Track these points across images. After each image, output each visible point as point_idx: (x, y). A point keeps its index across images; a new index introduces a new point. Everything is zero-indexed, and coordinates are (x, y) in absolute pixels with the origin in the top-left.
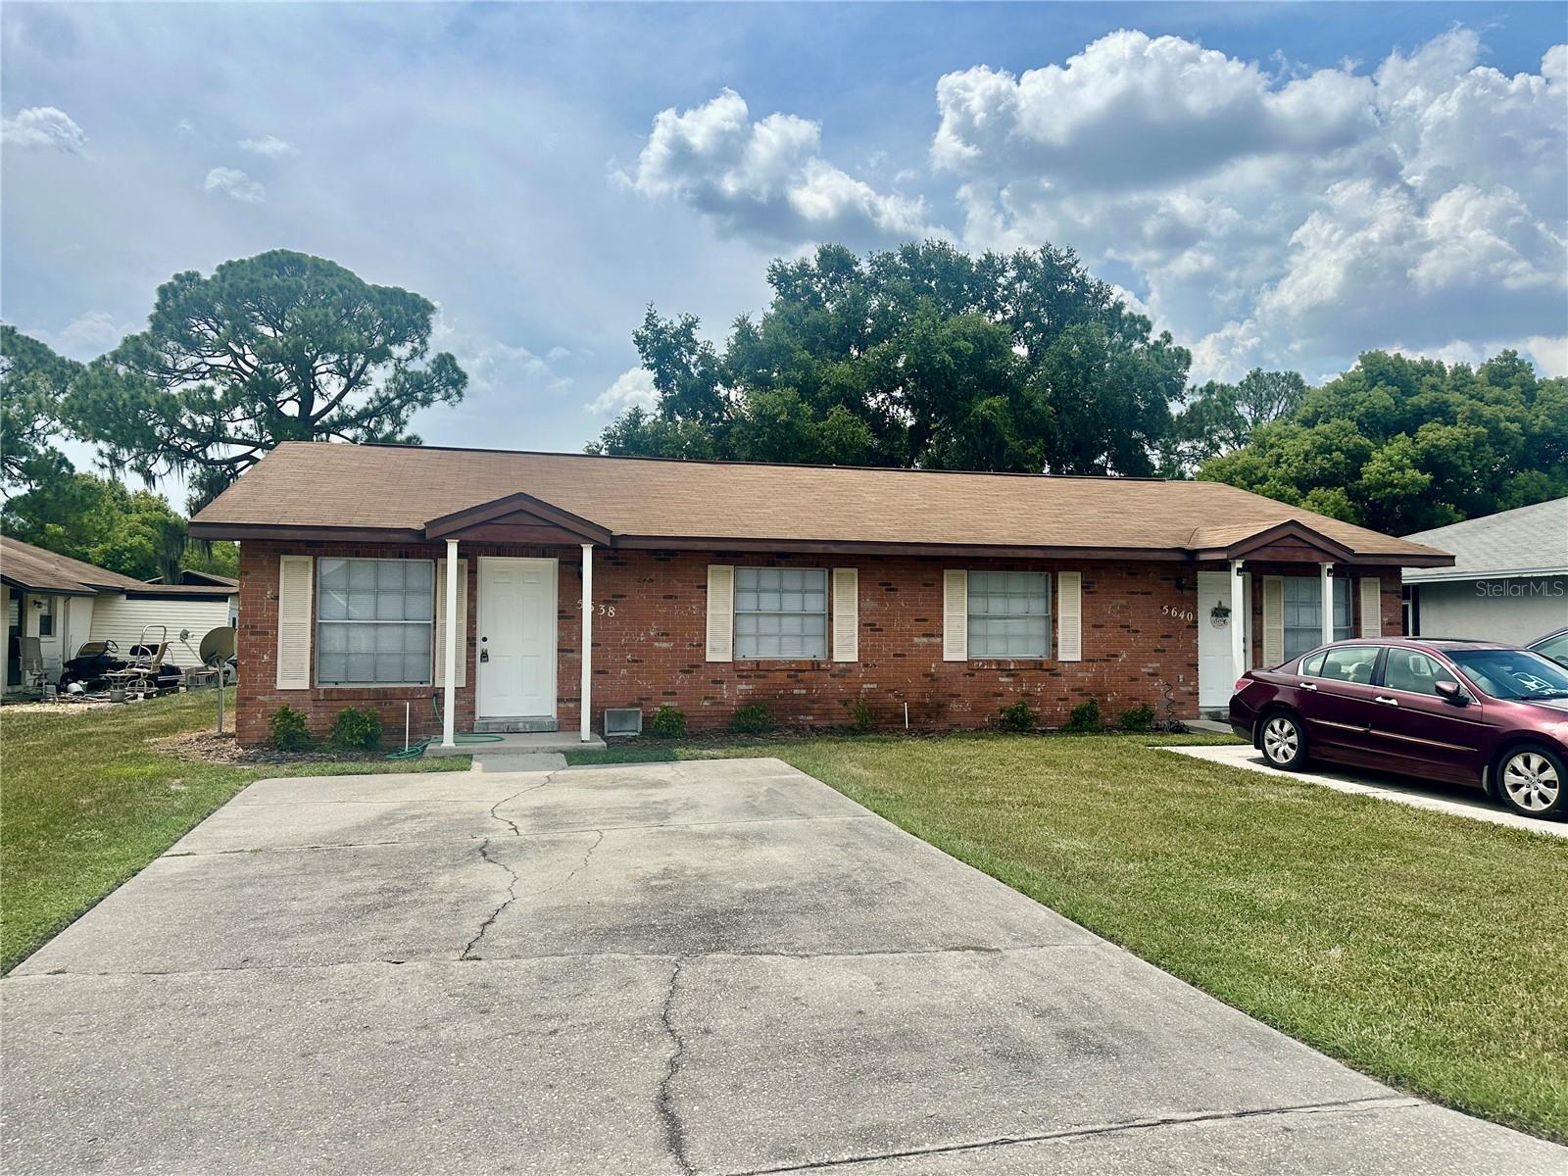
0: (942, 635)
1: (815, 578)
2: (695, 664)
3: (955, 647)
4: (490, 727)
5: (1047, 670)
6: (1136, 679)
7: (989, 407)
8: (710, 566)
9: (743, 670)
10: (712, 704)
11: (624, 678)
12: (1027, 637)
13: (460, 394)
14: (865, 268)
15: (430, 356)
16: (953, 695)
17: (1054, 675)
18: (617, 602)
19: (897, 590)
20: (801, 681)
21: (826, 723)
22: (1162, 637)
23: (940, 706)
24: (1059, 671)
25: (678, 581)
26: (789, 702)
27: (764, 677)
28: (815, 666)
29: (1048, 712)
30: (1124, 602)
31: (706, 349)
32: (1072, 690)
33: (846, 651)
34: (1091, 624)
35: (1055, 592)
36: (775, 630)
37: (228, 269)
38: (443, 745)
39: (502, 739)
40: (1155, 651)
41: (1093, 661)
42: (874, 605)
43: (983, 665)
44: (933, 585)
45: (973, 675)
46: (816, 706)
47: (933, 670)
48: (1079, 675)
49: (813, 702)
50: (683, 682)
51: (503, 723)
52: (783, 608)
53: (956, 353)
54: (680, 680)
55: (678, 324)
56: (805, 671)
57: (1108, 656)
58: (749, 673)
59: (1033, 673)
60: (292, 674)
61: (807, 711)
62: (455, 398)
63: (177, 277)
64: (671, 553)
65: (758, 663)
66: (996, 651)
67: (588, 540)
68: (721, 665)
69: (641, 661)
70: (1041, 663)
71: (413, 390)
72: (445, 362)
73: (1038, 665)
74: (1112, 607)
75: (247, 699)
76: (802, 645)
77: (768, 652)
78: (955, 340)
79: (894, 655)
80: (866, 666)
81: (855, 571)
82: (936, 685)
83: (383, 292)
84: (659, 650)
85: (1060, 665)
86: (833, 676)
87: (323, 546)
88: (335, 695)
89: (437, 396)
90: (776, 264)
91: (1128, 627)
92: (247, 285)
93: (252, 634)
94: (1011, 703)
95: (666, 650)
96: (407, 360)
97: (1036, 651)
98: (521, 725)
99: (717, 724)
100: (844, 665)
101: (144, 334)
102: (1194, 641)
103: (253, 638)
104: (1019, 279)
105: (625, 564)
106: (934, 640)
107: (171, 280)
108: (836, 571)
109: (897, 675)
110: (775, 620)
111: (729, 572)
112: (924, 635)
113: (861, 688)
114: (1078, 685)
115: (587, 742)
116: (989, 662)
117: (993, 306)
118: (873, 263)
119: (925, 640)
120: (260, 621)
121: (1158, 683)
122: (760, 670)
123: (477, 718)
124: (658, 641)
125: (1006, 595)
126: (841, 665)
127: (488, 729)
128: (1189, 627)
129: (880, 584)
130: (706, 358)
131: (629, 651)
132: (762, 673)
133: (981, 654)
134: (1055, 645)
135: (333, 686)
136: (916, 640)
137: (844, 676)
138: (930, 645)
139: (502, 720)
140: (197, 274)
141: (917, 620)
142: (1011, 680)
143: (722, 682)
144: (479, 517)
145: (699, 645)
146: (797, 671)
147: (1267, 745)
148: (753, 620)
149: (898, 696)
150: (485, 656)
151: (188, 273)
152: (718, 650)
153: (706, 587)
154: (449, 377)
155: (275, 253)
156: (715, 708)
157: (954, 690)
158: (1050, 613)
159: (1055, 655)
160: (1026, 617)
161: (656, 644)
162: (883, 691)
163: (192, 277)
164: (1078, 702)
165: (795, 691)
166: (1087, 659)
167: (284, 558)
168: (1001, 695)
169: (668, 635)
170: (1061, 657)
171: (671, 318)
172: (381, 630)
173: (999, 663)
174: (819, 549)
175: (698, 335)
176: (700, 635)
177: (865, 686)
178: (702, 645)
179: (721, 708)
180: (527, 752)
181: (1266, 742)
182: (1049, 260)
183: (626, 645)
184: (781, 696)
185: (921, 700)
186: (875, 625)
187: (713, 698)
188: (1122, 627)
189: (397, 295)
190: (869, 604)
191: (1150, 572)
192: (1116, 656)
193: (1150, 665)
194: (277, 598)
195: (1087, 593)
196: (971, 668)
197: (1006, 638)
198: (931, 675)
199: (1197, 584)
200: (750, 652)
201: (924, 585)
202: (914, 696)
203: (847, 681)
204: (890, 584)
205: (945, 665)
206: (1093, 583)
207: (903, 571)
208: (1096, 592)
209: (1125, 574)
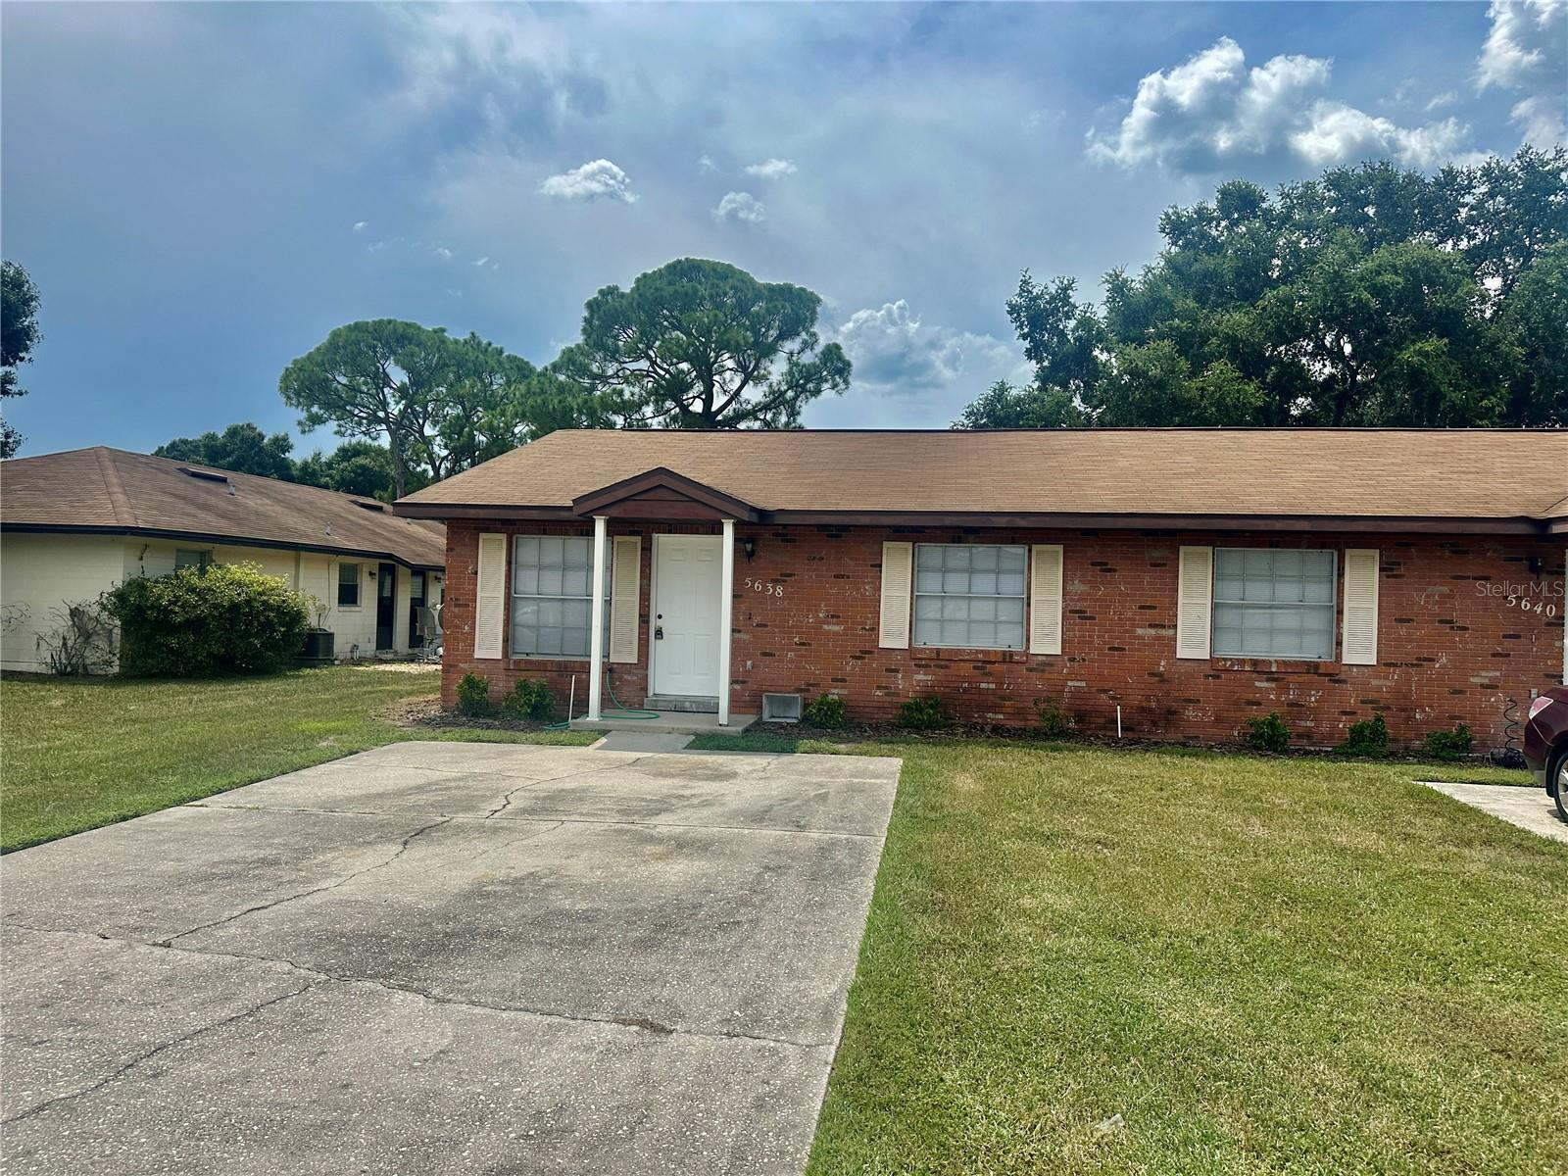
0: (1175, 627)
1: (1010, 556)
2: (868, 650)
3: (1192, 640)
4: (659, 704)
5: (1326, 675)
6: (1461, 692)
8: (885, 543)
9: (921, 659)
10: (886, 694)
11: (791, 661)
12: (1301, 632)
13: (846, 382)
14: (1274, 202)
15: (819, 348)
16: (1190, 701)
17: (1336, 681)
18: (785, 581)
19: (1115, 571)
20: (990, 674)
21: (1018, 724)
22: (1505, 637)
23: (1170, 712)
24: (1342, 676)
25: (851, 559)
26: (974, 697)
27: (946, 667)
28: (1007, 657)
29: (1325, 727)
30: (1445, 589)
31: (1085, 313)
32: (1362, 702)
33: (1047, 642)
34: (1393, 617)
35: (1341, 575)
36: (963, 615)
37: (644, 280)
38: (588, 719)
39: (658, 717)
40: (1494, 655)
41: (1395, 665)
42: (1084, 588)
43: (1232, 665)
44: (1165, 565)
45: (1218, 677)
46: (1007, 703)
47: (1162, 669)
48: (1374, 682)
49: (1003, 698)
50: (853, 669)
51: (670, 701)
52: (973, 589)
54: (850, 666)
55: (1053, 289)
56: (994, 663)
57: (1418, 659)
58: (929, 662)
59: (1305, 678)
60: (488, 645)
61: (995, 708)
62: (842, 386)
63: (601, 292)
64: (845, 528)
65: (938, 651)
66: (1256, 648)
67: (729, 516)
68: (897, 652)
69: (810, 645)
70: (1316, 665)
71: (805, 381)
72: (833, 353)
73: (1312, 668)
74: (1428, 594)
75: (451, 666)
76: (996, 633)
77: (953, 640)
79: (1109, 649)
80: (1072, 660)
81: (1060, 548)
82: (1165, 686)
83: (771, 289)
84: (828, 633)
85: (1344, 668)
86: (1030, 670)
87: (515, 525)
88: (523, 666)
90: (1170, 211)
91: (1451, 622)
93: (456, 606)
94: (1261, 715)
95: (836, 633)
97: (1313, 650)
98: (687, 705)
99: (890, 716)
100: (1044, 658)
101: (578, 345)
102: (1557, 644)
103: (456, 610)
105: (794, 541)
106: (1163, 632)
108: (1036, 548)
109: (1114, 672)
110: (964, 604)
111: (907, 549)
112: (1150, 626)
113: (1064, 686)
114: (1372, 695)
115: (725, 726)
116: (1242, 662)
119: (1152, 632)
120: (462, 594)
121: (1498, 699)
122: (941, 659)
123: (650, 693)
124: (828, 624)
125: (1272, 578)
126: (1040, 658)
128: (1549, 624)
129: (1093, 564)
130: (1086, 323)
131: (797, 633)
132: (943, 663)
133: (1230, 650)
134: (1339, 644)
135: (524, 657)
136: (1140, 631)
137: (1043, 671)
138: (1159, 638)
139: (672, 698)
141: (1140, 608)
142: (1273, 685)
143: (897, 671)
144: (621, 494)
145: (872, 629)
146: (985, 662)
148: (937, 604)
149: (1113, 698)
150: (659, 633)
151: (609, 287)
152: (893, 634)
153: (880, 566)
154: (835, 365)
155: (679, 262)
156: (889, 699)
157: (1191, 694)
158: (1335, 603)
159: (1339, 656)
160: (1300, 606)
161: (826, 627)
162: (1093, 690)
163: (612, 291)
164: (1367, 716)
165: (983, 685)
166: (1385, 663)
167: (483, 536)
168: (1259, 704)
169: (838, 617)
170: (1346, 659)
171: (1045, 283)
172: (567, 605)
173: (1255, 663)
175: (1075, 298)
176: (874, 618)
177: (1070, 683)
178: (875, 629)
179: (895, 699)
181: (1560, 788)
183: (793, 627)
184: (965, 689)
185: (1144, 704)
186: (1085, 612)
187: (886, 688)
188: (1441, 622)
190: (1078, 587)
191: (1488, 550)
192: (1433, 660)
193: (1484, 674)
194: (476, 573)
195: (1388, 577)
196: (1215, 668)
197: (1271, 632)
198: (1160, 675)
199: (1564, 567)
200: (931, 639)
201: (1152, 565)
202: (1136, 699)
203: (1047, 676)
204: (1107, 564)
205: (1179, 663)
206: (1399, 564)
207: (1124, 548)
208: (1403, 576)
209: (1447, 553)
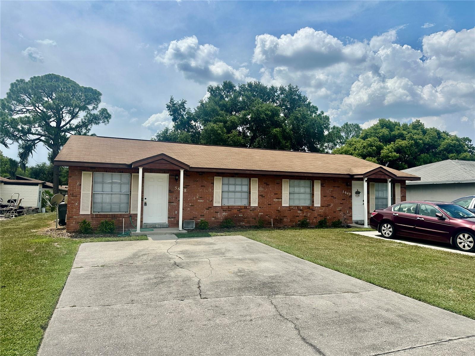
0: (282, 199)
1: (245, 181)
2: (210, 207)
3: (285, 203)
4: (147, 226)
5: (311, 209)
6: (335, 212)
7: (276, 131)
8: (215, 177)
9: (224, 209)
10: (215, 219)
11: (189, 211)
12: (305, 199)
13: (108, 121)
14: (237, 88)
15: (99, 108)
16: (285, 216)
17: (313, 211)
18: (187, 188)
19: (269, 185)
20: (241, 212)
21: (248, 225)
22: (342, 200)
23: (281, 220)
24: (314, 209)
25: (205, 181)
26: (238, 218)
27: (231, 211)
28: (245, 207)
29: (311, 221)
30: (332, 189)
31: (189, 110)
32: (318, 215)
33: (254, 203)
34: (323, 196)
35: (313, 186)
36: (233, 197)
37: (34, 79)
38: (136, 232)
39: (153, 230)
40: (341, 204)
41: (323, 206)
42: (263, 189)
43: (293, 208)
44: (279, 184)
45: (290, 210)
46: (245, 220)
47: (279, 209)
48: (320, 211)
49: (244, 218)
50: (206, 212)
51: (151, 225)
52: (236, 190)
53: (266, 115)
54: (205, 211)
55: (180, 102)
56: (242, 209)
57: (328, 205)
58: (226, 210)
59: (307, 210)
60: (85, 209)
61: (243, 221)
62: (107, 122)
63: (17, 80)
64: (203, 172)
65: (229, 207)
66: (297, 203)
67: (182, 168)
68: (218, 207)
69: (194, 206)
70: (309, 207)
71: (94, 120)
72: (104, 111)
73: (308, 208)
74: (329, 191)
75: (70, 217)
76: (241, 201)
77: (231, 203)
78: (266, 111)
79: (268, 205)
80: (260, 208)
81: (257, 179)
82: (280, 213)
83: (85, 88)
84: (199, 202)
85: (314, 207)
86: (251, 211)
87: (95, 169)
88: (99, 216)
89: (101, 122)
90: (210, 86)
91: (333, 197)
92: (41, 84)
93: (72, 196)
94: (301, 219)
95: (201, 202)
96: (91, 110)
97: (307, 203)
98: (157, 226)
99: (216, 225)
100: (254, 207)
101: (5, 98)
102: (351, 201)
103: (72, 198)
104: (281, 94)
105: (190, 176)
106: (279, 200)
107: (15, 82)
108: (252, 179)
109: (269, 210)
110: (233, 193)
111: (220, 179)
112: (277, 199)
113: (259, 214)
114: (320, 214)
115: (181, 231)
116: (295, 207)
117: (274, 101)
118: (240, 87)
119: (277, 200)
120: (75, 192)
121: (341, 213)
122: (229, 209)
123: (143, 223)
124: (199, 200)
125: (299, 186)
126: (253, 207)
127: (147, 227)
128: (349, 197)
129: (264, 183)
130: (188, 113)
131: (191, 202)
132: (230, 210)
133: (292, 204)
134: (313, 202)
135: (98, 213)
136: (274, 200)
137: (254, 211)
138: (278, 201)
139: (151, 224)
140: (24, 80)
141: (275, 194)
142: (301, 212)
143: (218, 212)
144: (150, 161)
145: (211, 201)
146: (240, 209)
147: (382, 231)
148: (227, 193)
149: (269, 217)
150: (146, 204)
151: (21, 80)
152: (217, 202)
153: (214, 183)
154: (105, 116)
155: (50, 75)
156: (216, 220)
157: (285, 215)
158: (312, 192)
159: (313, 205)
160: (305, 193)
161: (199, 201)
162: (265, 215)
163: (22, 81)
164: (319, 219)
165: (240, 215)
166: (322, 206)
167: (83, 172)
168: (298, 217)
169: (202, 198)
170: (315, 205)
171: (178, 101)
172: (113, 196)
173: (298, 207)
174: (248, 172)
175: (186, 106)
176: (212, 198)
177: (260, 214)
178: (212, 201)
179: (218, 220)
180: (163, 234)
181: (382, 230)
182: (290, 89)
183: (189, 201)
184: (235, 216)
185: (275, 218)
186: (263, 195)
187: (215, 217)
188: (331, 197)
189: (90, 90)
190: (261, 189)
191: (339, 181)
192: (330, 205)
193: (339, 208)
194: (81, 185)
195: (322, 186)
196: (290, 208)
197: (299, 199)
198: (279, 210)
199: (352, 184)
200: (227, 203)
201: (277, 184)
202: (274, 217)
203: (254, 212)
204: (267, 183)
205: (283, 207)
206: (324, 184)
207: (271, 179)
208: (324, 186)
209: (332, 181)
